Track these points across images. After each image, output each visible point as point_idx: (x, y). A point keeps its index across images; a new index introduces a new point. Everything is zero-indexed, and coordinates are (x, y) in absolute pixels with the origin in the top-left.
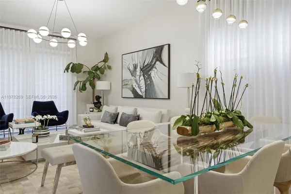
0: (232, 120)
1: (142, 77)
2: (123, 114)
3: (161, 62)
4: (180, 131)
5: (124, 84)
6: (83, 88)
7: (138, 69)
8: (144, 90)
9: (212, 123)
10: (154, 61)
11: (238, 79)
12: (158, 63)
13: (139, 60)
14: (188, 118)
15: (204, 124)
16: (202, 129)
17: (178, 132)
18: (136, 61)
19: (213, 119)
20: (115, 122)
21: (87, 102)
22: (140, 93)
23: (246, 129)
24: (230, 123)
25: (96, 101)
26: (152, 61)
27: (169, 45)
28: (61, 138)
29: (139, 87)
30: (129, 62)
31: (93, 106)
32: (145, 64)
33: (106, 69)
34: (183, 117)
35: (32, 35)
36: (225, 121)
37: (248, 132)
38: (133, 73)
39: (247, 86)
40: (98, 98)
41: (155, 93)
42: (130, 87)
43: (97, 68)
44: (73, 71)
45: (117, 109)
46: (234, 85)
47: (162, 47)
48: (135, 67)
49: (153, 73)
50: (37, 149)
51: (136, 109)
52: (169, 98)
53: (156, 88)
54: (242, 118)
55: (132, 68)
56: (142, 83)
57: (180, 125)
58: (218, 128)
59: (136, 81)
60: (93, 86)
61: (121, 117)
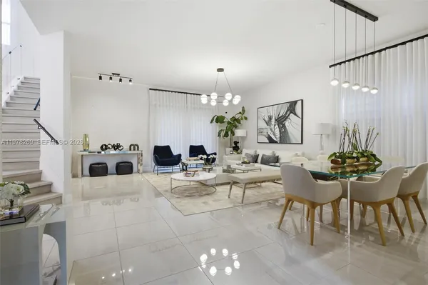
0: (366, 156)
1: (277, 126)
2: (263, 155)
3: (295, 114)
4: (333, 162)
5: (260, 132)
6: (226, 135)
7: (273, 120)
8: (278, 136)
9: (354, 158)
10: (288, 113)
11: (371, 130)
12: (291, 114)
13: (274, 112)
14: (338, 154)
15: (349, 158)
16: (348, 161)
17: (332, 162)
18: (271, 114)
19: (355, 155)
20: (256, 162)
21: (226, 146)
22: (275, 139)
23: (377, 163)
24: (365, 159)
25: (234, 145)
26: (286, 113)
27: (302, 101)
28: (224, 171)
29: (274, 134)
30: (265, 114)
31: (232, 149)
32: (280, 115)
33: (242, 119)
34: (335, 153)
35: (204, 99)
36: (362, 157)
37: (378, 165)
38: (268, 123)
39: (378, 134)
40: (236, 143)
41: (289, 139)
42: (265, 134)
43: (234, 119)
44: (217, 121)
45: (256, 152)
46: (367, 140)
47: (295, 103)
48: (270, 118)
49: (287, 123)
50: (215, 178)
51: (274, 152)
52: (302, 143)
53: (290, 135)
54: (374, 156)
55: (267, 119)
56: (277, 131)
57: (333, 158)
58: (358, 161)
59: (271, 129)
60: (233, 133)
61: (262, 158)
